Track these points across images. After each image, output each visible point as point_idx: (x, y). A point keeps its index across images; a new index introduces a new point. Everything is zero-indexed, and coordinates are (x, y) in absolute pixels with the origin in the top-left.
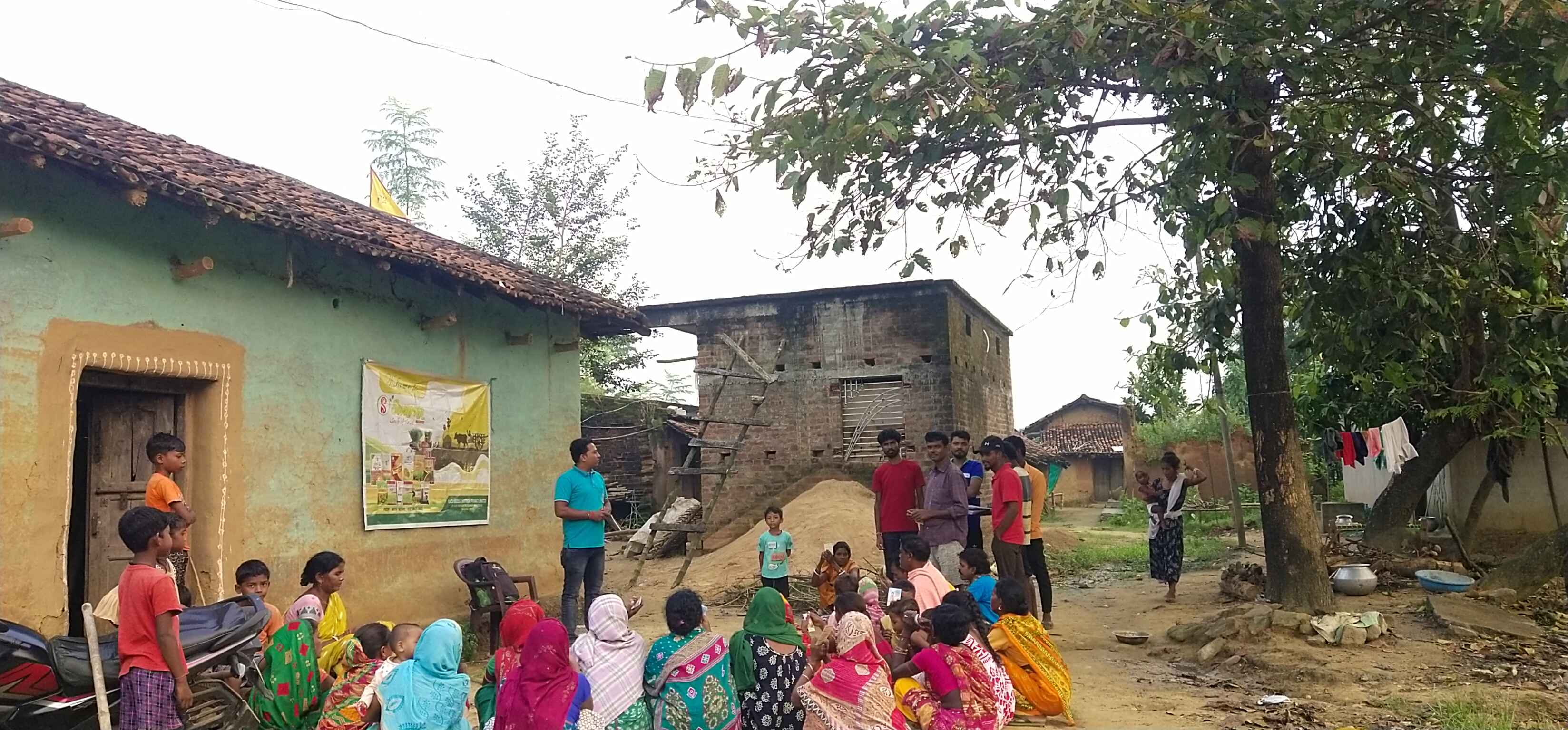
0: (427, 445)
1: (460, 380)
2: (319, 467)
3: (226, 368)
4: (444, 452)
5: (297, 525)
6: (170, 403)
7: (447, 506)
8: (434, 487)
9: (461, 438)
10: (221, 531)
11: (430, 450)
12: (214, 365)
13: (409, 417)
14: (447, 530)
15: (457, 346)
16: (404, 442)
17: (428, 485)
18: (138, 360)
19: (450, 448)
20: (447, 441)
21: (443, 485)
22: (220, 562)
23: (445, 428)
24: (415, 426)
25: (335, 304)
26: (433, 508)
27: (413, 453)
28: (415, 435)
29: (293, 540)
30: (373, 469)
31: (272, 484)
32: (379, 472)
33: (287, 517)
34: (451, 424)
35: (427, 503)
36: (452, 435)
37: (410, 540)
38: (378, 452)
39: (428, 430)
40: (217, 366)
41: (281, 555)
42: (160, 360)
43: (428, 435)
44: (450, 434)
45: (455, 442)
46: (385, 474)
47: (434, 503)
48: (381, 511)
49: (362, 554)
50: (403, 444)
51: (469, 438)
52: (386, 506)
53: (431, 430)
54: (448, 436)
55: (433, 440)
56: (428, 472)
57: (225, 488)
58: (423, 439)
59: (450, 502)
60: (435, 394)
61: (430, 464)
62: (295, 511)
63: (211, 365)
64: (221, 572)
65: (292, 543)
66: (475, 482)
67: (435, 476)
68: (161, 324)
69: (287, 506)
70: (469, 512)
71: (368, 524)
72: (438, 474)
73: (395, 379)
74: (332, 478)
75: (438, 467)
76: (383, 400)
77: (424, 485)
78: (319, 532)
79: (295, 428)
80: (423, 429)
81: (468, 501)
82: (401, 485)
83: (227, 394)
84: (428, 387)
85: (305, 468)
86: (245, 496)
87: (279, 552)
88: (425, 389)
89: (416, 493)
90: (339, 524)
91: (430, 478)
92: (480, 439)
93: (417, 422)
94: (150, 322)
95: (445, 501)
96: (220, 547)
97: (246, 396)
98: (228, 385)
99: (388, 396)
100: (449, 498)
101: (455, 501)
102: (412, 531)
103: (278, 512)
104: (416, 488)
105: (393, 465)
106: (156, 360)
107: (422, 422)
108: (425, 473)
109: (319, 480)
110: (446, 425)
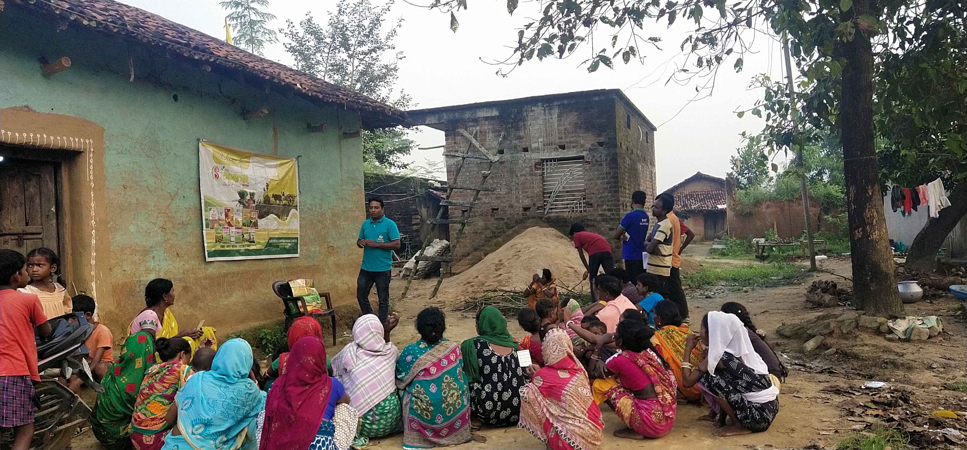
0: (252, 202)
1: (275, 156)
2: (168, 217)
3: (90, 142)
4: (264, 207)
5: (153, 257)
6: (51, 169)
7: (269, 245)
8: (258, 231)
9: (277, 197)
10: (93, 262)
11: (254, 205)
12: (79, 140)
13: (237, 181)
14: (269, 261)
15: (271, 133)
16: (234, 199)
17: (254, 230)
18: (17, 134)
19: (269, 203)
20: (267, 200)
21: (265, 230)
22: (93, 284)
23: (264, 190)
24: (241, 188)
25: (175, 98)
26: (258, 246)
27: (241, 207)
28: (242, 195)
29: (151, 268)
30: (211, 218)
31: (132, 228)
32: (216, 220)
33: (146, 252)
34: (269, 188)
35: (254, 242)
36: (270, 194)
37: (242, 268)
38: (214, 206)
39: (252, 191)
40: (82, 140)
41: (142, 278)
42: (35, 135)
43: (252, 195)
44: (269, 194)
45: (272, 200)
46: (220, 222)
47: (259, 242)
48: (218, 248)
49: (206, 278)
50: (233, 201)
51: (283, 197)
52: (222, 244)
53: (255, 191)
54: (267, 196)
55: (256, 198)
56: (253, 221)
57: (94, 231)
58: (248, 197)
59: (271, 241)
60: (256, 166)
61: (255, 215)
62: (151, 247)
63: (77, 140)
64: (95, 291)
65: (150, 270)
66: (288, 228)
67: (259, 223)
68: (34, 108)
69: (144, 244)
70: (285, 249)
71: (209, 257)
72: (261, 222)
73: (225, 155)
74: (178, 224)
75: (261, 217)
76: (216, 169)
77: (252, 230)
78: (170, 262)
79: (148, 188)
80: (248, 191)
81: (283, 241)
82: (233, 229)
83: (92, 162)
84: (250, 161)
85: (157, 217)
86: (111, 237)
87: (140, 277)
88: (249, 162)
89: (245, 235)
90: (186, 257)
91: (256, 225)
92: (291, 198)
93: (243, 185)
94: (25, 106)
95: (267, 241)
96: (93, 273)
97: (106, 164)
98: (91, 155)
99: (220, 167)
100: (270, 239)
101: (274, 241)
102: (242, 262)
103: (137, 248)
104: (244, 232)
105: (226, 215)
106: (32, 135)
107: (248, 186)
108: (251, 222)
109: (169, 225)
110: (266, 188)
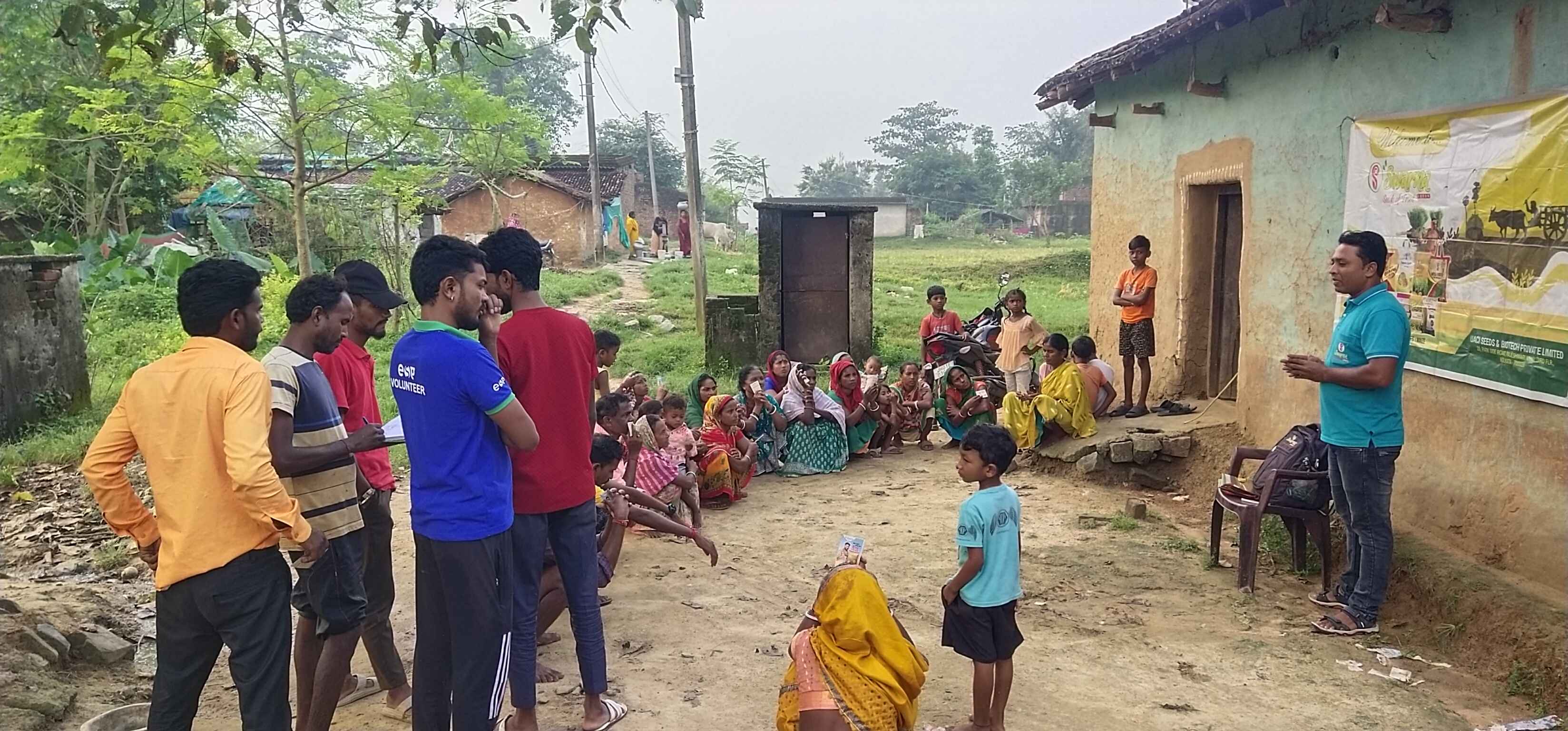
1: (1522, 97)
4: (1467, 246)
7: (1467, 346)
8: (1447, 308)
11: (1440, 242)
19: (1480, 237)
20: (1474, 227)
21: (1463, 307)
24: (1418, 204)
28: (1416, 219)
34: (1480, 194)
35: (1434, 333)
36: (1484, 212)
43: (1436, 217)
44: (1481, 210)
47: (1444, 336)
53: (1444, 207)
54: (1475, 217)
55: (1445, 225)
56: (1435, 281)
58: (1428, 225)
59: (1474, 340)
61: (1440, 267)
66: (1532, 309)
67: (1450, 289)
70: (1514, 370)
72: (1454, 287)
73: (1397, 132)
76: (1374, 169)
77: (1429, 303)
80: (1431, 208)
81: (1514, 345)
84: (1452, 131)
88: (1449, 136)
92: (1557, 217)
95: (1464, 336)
99: (1381, 162)
100: (1474, 332)
101: (1484, 341)
107: (1429, 196)
108: (1430, 283)
110: (1472, 194)
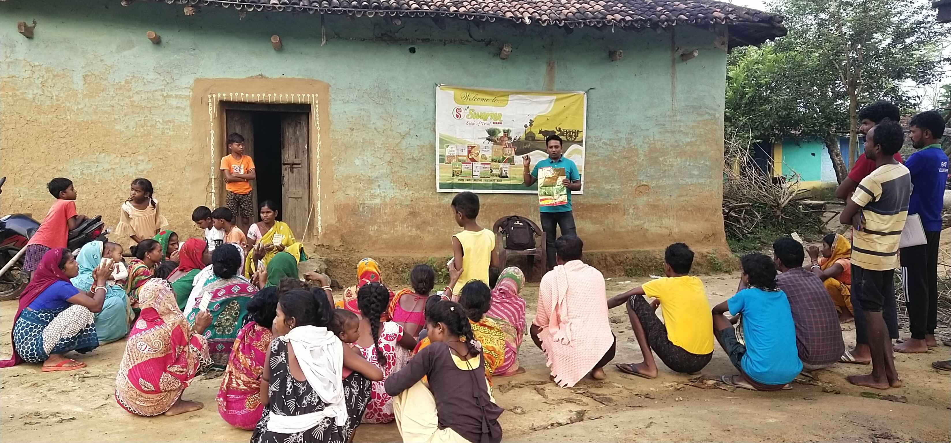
0: (506, 139)
1: (548, 91)
2: (397, 153)
3: (315, 96)
4: (526, 143)
5: (379, 186)
8: (514, 167)
10: (319, 186)
11: (509, 142)
12: (306, 95)
13: (486, 120)
14: (531, 197)
15: (543, 69)
16: (480, 137)
18: (253, 95)
19: (533, 140)
20: (530, 136)
22: (319, 203)
23: (526, 127)
24: (492, 126)
25: (412, 51)
26: (513, 181)
27: (490, 144)
28: (492, 133)
30: (448, 154)
31: (358, 162)
32: (454, 156)
33: (371, 181)
34: (533, 124)
35: (507, 177)
37: (489, 200)
38: (452, 143)
39: (507, 129)
40: (308, 95)
41: (366, 202)
42: (267, 95)
43: (507, 131)
46: (460, 158)
47: (514, 178)
48: (456, 180)
49: (440, 206)
50: (479, 139)
52: (460, 178)
53: (510, 128)
54: (530, 132)
55: (513, 135)
57: (318, 163)
58: (501, 135)
60: (518, 103)
61: (511, 151)
62: (377, 178)
63: (304, 95)
64: (319, 208)
65: (375, 196)
68: (267, 75)
69: (370, 174)
71: (440, 188)
73: (472, 96)
74: (409, 159)
75: (517, 153)
76: (458, 110)
77: (505, 166)
78: (398, 191)
79: (375, 129)
80: (501, 128)
82: (478, 165)
83: (317, 111)
84: (511, 99)
85: (385, 153)
86: (334, 168)
89: (493, 170)
90: (416, 187)
91: (511, 161)
93: (493, 123)
94: (259, 75)
96: (319, 194)
97: (332, 111)
98: (317, 106)
99: (463, 107)
102: (491, 196)
103: (362, 177)
104: (494, 167)
105: (469, 152)
106: (264, 95)
107: (499, 124)
109: (397, 160)
110: (528, 124)
